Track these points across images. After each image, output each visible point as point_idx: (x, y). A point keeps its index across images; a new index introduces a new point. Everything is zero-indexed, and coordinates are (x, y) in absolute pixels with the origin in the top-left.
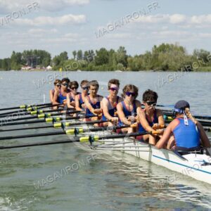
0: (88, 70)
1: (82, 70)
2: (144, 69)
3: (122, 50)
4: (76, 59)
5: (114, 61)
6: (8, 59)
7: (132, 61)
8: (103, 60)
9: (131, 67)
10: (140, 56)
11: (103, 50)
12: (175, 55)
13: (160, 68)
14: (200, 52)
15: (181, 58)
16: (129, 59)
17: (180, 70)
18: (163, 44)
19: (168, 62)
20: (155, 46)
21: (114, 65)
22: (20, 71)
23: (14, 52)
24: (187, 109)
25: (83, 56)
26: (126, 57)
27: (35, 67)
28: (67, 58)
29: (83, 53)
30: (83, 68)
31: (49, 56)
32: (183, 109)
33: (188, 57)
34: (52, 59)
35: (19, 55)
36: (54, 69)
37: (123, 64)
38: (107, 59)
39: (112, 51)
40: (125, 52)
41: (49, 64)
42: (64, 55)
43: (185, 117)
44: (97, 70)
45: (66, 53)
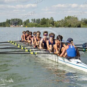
0: (38, 27)
1: (35, 27)
2: (61, 26)
3: (52, 18)
4: (33, 22)
5: (48, 23)
6: (5, 22)
7: (56, 23)
8: (44, 23)
9: (56, 25)
10: (59, 21)
11: (44, 19)
12: (74, 20)
13: (68, 26)
14: (84, 19)
15: (76, 22)
16: (54, 22)
17: (76, 27)
18: (69, 16)
19: (71, 23)
20: (65, 17)
21: (48, 25)
22: (9, 27)
23: (7, 19)
24: (72, 41)
25: (36, 21)
26: (53, 22)
27: (16, 26)
28: (29, 22)
29: (36, 20)
30: (36, 26)
31: (22, 21)
32: (70, 41)
33: (79, 21)
34: (23, 22)
35: (9, 21)
36: (24, 27)
37: (52, 24)
38: (46, 23)
39: (48, 19)
40: (53, 19)
41: (22, 25)
42: (28, 21)
43: (71, 45)
44: (41, 27)
45: (29, 20)
